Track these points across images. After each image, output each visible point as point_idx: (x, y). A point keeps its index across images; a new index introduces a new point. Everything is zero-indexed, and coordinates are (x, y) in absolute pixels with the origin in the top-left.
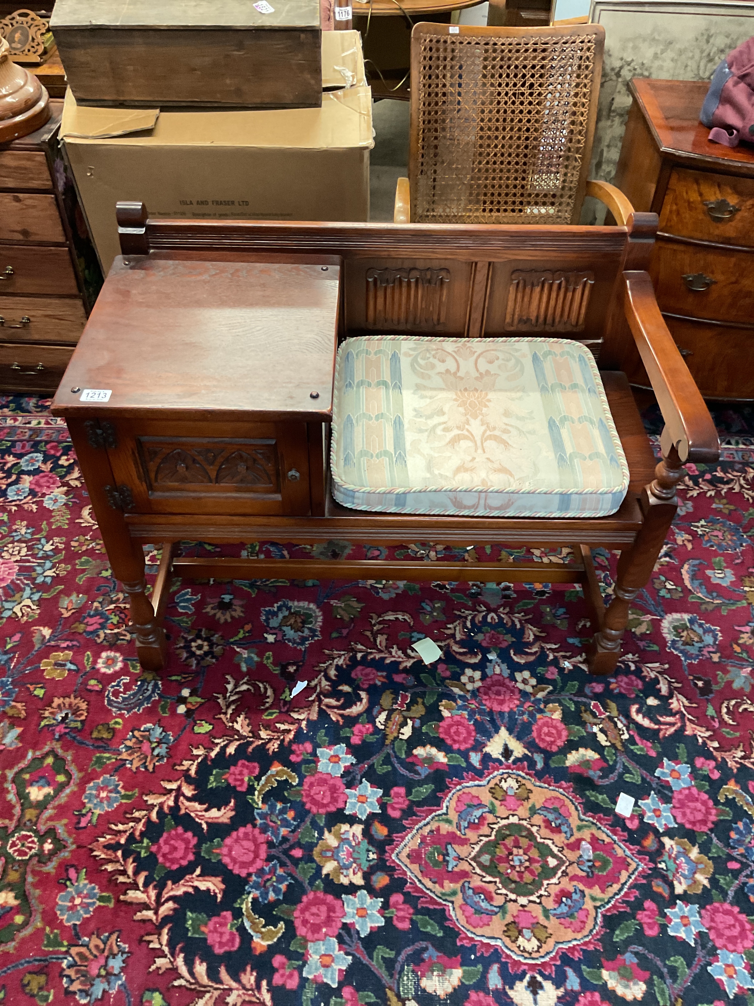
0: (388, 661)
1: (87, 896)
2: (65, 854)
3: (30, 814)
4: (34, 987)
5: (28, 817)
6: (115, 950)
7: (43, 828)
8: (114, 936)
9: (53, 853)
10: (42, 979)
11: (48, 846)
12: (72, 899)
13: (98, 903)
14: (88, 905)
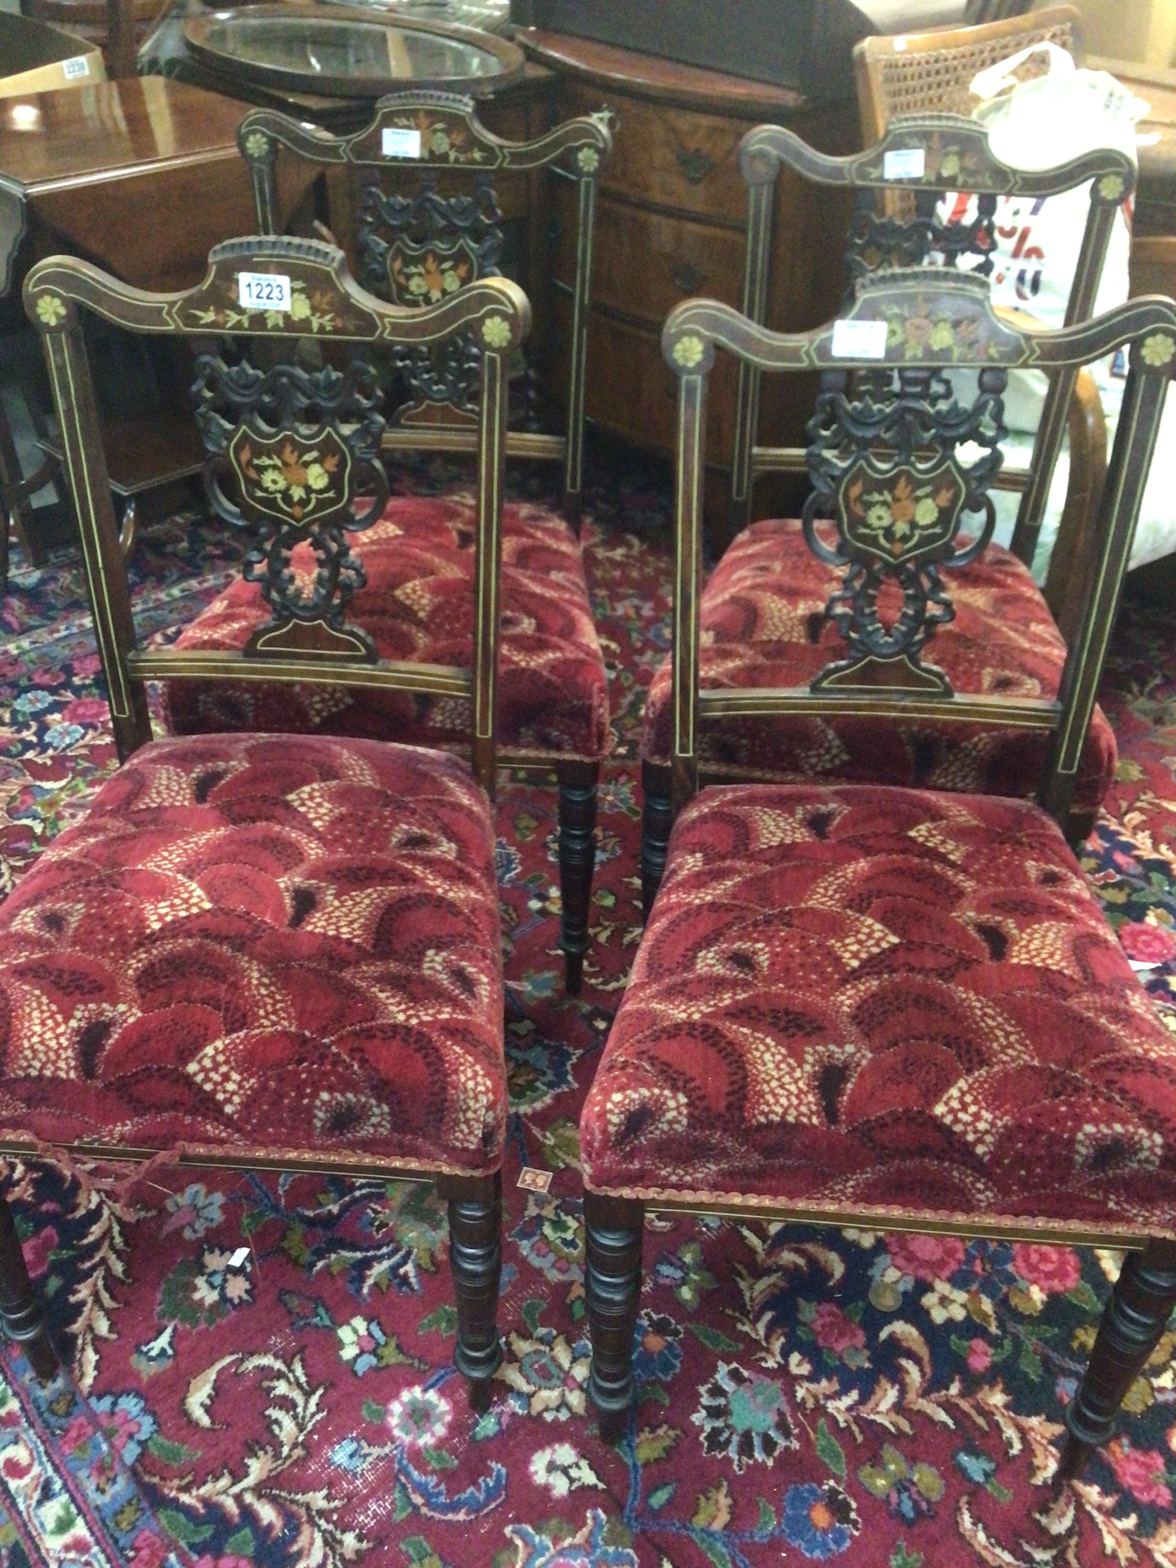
0: (1123, 839)
1: (622, 801)
2: (630, 764)
3: (629, 721)
4: (523, 824)
5: (626, 721)
6: (609, 847)
7: (629, 736)
8: (615, 840)
9: (621, 756)
10: (533, 824)
11: (622, 750)
12: (607, 794)
13: (624, 810)
14: (616, 806)
